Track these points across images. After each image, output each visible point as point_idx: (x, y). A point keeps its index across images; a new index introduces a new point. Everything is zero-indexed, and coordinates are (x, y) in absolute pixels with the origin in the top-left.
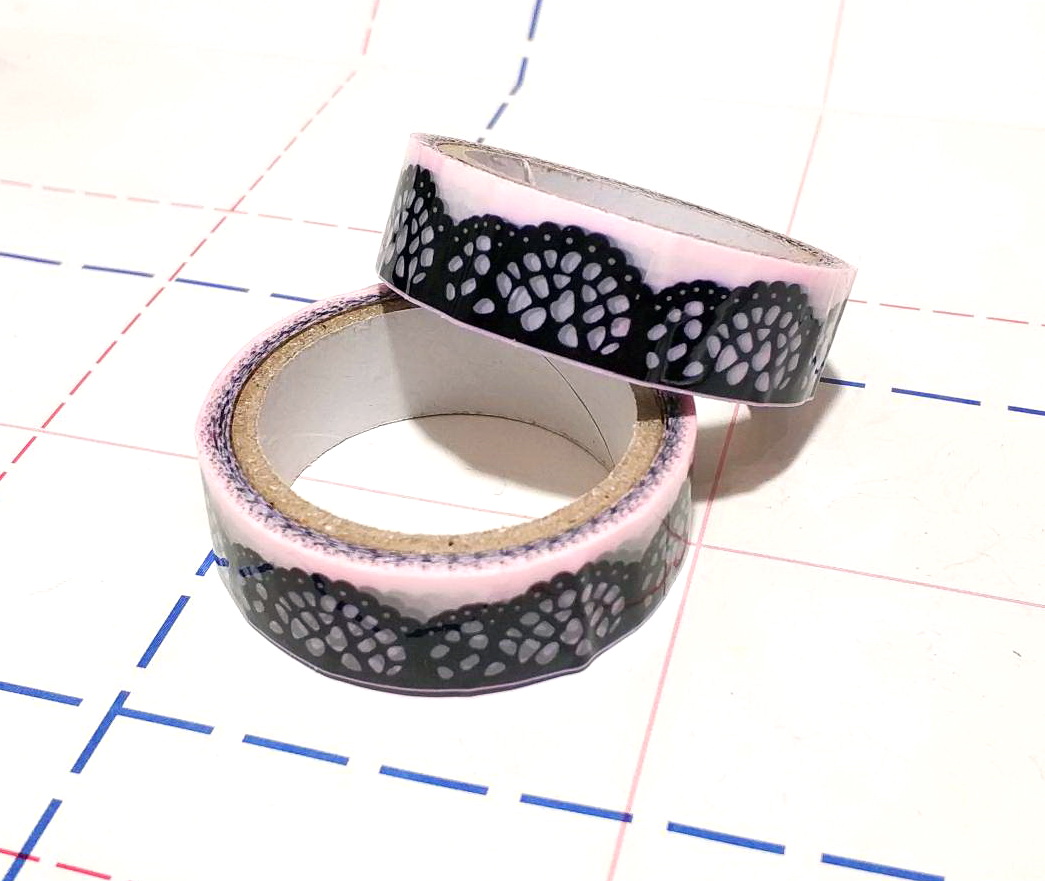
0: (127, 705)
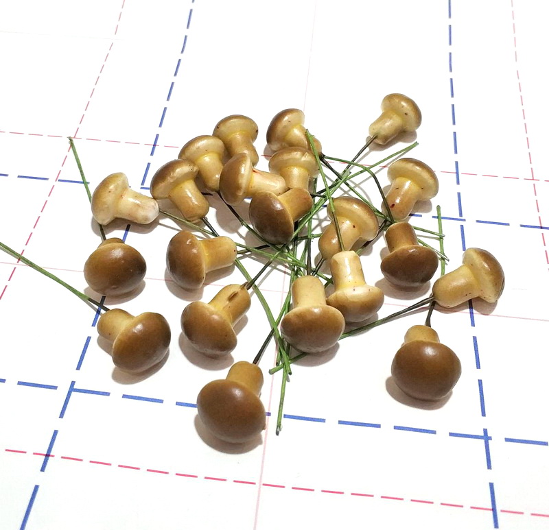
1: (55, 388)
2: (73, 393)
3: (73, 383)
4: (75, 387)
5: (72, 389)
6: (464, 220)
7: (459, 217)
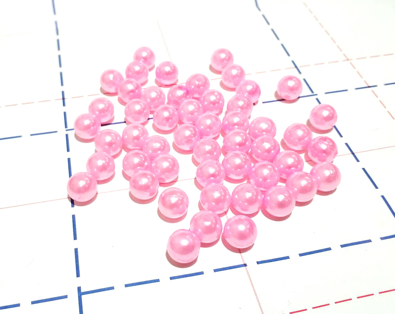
0: (83, 290)
1: (66, 297)
2: (83, 297)
3: (79, 289)
4: (82, 291)
5: (80, 293)
6: (316, 95)
7: (311, 94)
